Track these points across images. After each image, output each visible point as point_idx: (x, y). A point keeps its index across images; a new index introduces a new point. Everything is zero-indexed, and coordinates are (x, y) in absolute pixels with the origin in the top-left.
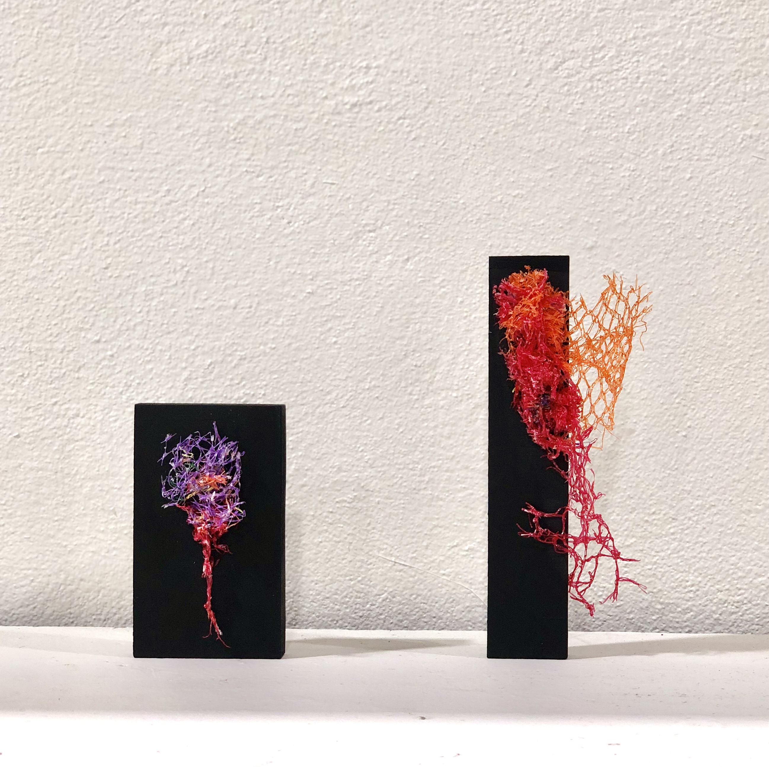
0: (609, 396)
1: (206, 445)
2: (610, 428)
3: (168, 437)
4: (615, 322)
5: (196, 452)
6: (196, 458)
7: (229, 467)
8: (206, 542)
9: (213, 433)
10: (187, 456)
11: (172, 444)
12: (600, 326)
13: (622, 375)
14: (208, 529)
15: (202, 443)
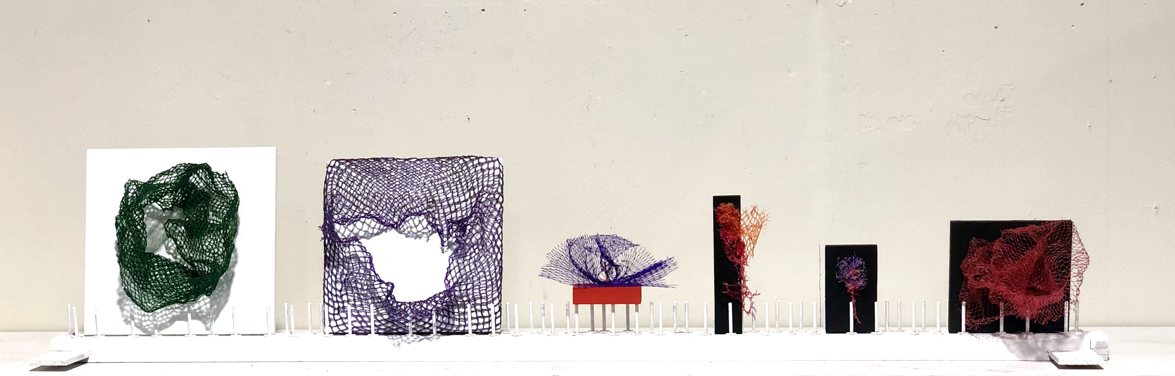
0: (752, 245)
1: (852, 260)
2: (753, 256)
3: (839, 258)
4: (756, 221)
5: (848, 263)
6: (849, 264)
7: (860, 267)
8: (852, 293)
9: (854, 256)
10: (846, 264)
11: (840, 260)
12: (750, 222)
13: (757, 239)
14: (853, 289)
15: (850, 260)
